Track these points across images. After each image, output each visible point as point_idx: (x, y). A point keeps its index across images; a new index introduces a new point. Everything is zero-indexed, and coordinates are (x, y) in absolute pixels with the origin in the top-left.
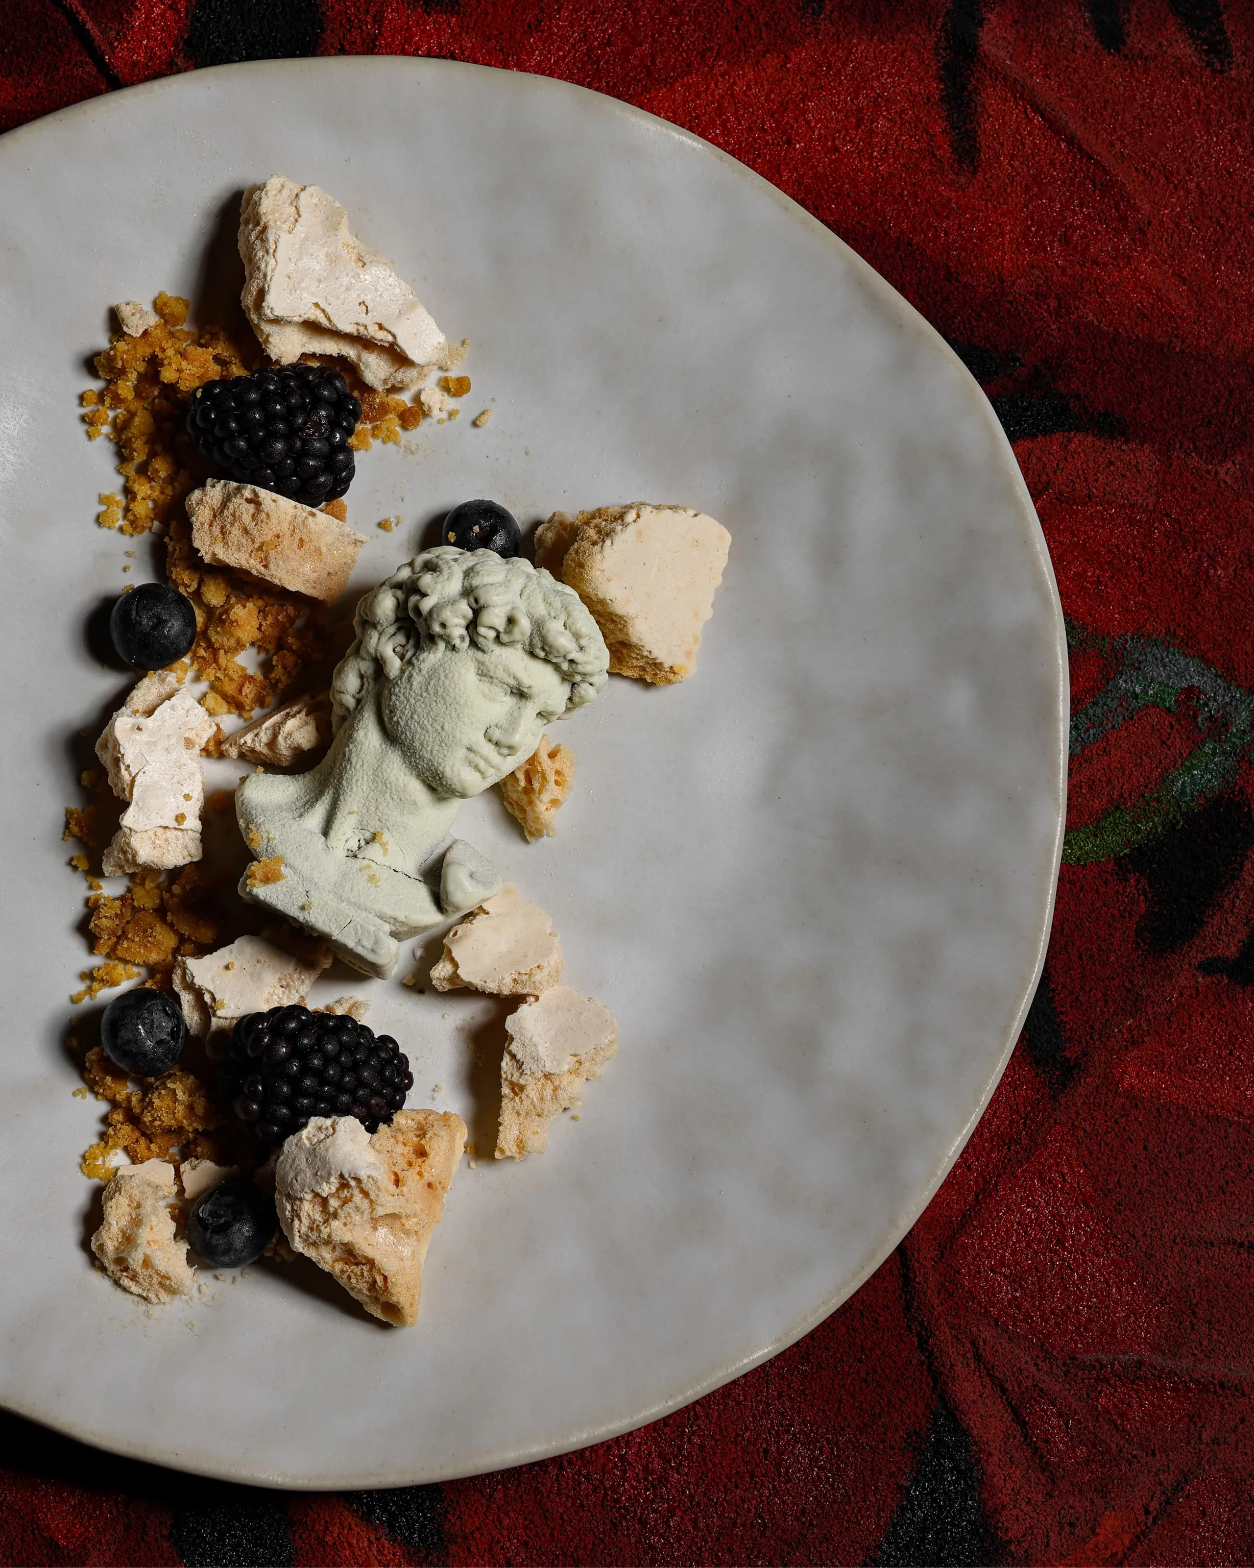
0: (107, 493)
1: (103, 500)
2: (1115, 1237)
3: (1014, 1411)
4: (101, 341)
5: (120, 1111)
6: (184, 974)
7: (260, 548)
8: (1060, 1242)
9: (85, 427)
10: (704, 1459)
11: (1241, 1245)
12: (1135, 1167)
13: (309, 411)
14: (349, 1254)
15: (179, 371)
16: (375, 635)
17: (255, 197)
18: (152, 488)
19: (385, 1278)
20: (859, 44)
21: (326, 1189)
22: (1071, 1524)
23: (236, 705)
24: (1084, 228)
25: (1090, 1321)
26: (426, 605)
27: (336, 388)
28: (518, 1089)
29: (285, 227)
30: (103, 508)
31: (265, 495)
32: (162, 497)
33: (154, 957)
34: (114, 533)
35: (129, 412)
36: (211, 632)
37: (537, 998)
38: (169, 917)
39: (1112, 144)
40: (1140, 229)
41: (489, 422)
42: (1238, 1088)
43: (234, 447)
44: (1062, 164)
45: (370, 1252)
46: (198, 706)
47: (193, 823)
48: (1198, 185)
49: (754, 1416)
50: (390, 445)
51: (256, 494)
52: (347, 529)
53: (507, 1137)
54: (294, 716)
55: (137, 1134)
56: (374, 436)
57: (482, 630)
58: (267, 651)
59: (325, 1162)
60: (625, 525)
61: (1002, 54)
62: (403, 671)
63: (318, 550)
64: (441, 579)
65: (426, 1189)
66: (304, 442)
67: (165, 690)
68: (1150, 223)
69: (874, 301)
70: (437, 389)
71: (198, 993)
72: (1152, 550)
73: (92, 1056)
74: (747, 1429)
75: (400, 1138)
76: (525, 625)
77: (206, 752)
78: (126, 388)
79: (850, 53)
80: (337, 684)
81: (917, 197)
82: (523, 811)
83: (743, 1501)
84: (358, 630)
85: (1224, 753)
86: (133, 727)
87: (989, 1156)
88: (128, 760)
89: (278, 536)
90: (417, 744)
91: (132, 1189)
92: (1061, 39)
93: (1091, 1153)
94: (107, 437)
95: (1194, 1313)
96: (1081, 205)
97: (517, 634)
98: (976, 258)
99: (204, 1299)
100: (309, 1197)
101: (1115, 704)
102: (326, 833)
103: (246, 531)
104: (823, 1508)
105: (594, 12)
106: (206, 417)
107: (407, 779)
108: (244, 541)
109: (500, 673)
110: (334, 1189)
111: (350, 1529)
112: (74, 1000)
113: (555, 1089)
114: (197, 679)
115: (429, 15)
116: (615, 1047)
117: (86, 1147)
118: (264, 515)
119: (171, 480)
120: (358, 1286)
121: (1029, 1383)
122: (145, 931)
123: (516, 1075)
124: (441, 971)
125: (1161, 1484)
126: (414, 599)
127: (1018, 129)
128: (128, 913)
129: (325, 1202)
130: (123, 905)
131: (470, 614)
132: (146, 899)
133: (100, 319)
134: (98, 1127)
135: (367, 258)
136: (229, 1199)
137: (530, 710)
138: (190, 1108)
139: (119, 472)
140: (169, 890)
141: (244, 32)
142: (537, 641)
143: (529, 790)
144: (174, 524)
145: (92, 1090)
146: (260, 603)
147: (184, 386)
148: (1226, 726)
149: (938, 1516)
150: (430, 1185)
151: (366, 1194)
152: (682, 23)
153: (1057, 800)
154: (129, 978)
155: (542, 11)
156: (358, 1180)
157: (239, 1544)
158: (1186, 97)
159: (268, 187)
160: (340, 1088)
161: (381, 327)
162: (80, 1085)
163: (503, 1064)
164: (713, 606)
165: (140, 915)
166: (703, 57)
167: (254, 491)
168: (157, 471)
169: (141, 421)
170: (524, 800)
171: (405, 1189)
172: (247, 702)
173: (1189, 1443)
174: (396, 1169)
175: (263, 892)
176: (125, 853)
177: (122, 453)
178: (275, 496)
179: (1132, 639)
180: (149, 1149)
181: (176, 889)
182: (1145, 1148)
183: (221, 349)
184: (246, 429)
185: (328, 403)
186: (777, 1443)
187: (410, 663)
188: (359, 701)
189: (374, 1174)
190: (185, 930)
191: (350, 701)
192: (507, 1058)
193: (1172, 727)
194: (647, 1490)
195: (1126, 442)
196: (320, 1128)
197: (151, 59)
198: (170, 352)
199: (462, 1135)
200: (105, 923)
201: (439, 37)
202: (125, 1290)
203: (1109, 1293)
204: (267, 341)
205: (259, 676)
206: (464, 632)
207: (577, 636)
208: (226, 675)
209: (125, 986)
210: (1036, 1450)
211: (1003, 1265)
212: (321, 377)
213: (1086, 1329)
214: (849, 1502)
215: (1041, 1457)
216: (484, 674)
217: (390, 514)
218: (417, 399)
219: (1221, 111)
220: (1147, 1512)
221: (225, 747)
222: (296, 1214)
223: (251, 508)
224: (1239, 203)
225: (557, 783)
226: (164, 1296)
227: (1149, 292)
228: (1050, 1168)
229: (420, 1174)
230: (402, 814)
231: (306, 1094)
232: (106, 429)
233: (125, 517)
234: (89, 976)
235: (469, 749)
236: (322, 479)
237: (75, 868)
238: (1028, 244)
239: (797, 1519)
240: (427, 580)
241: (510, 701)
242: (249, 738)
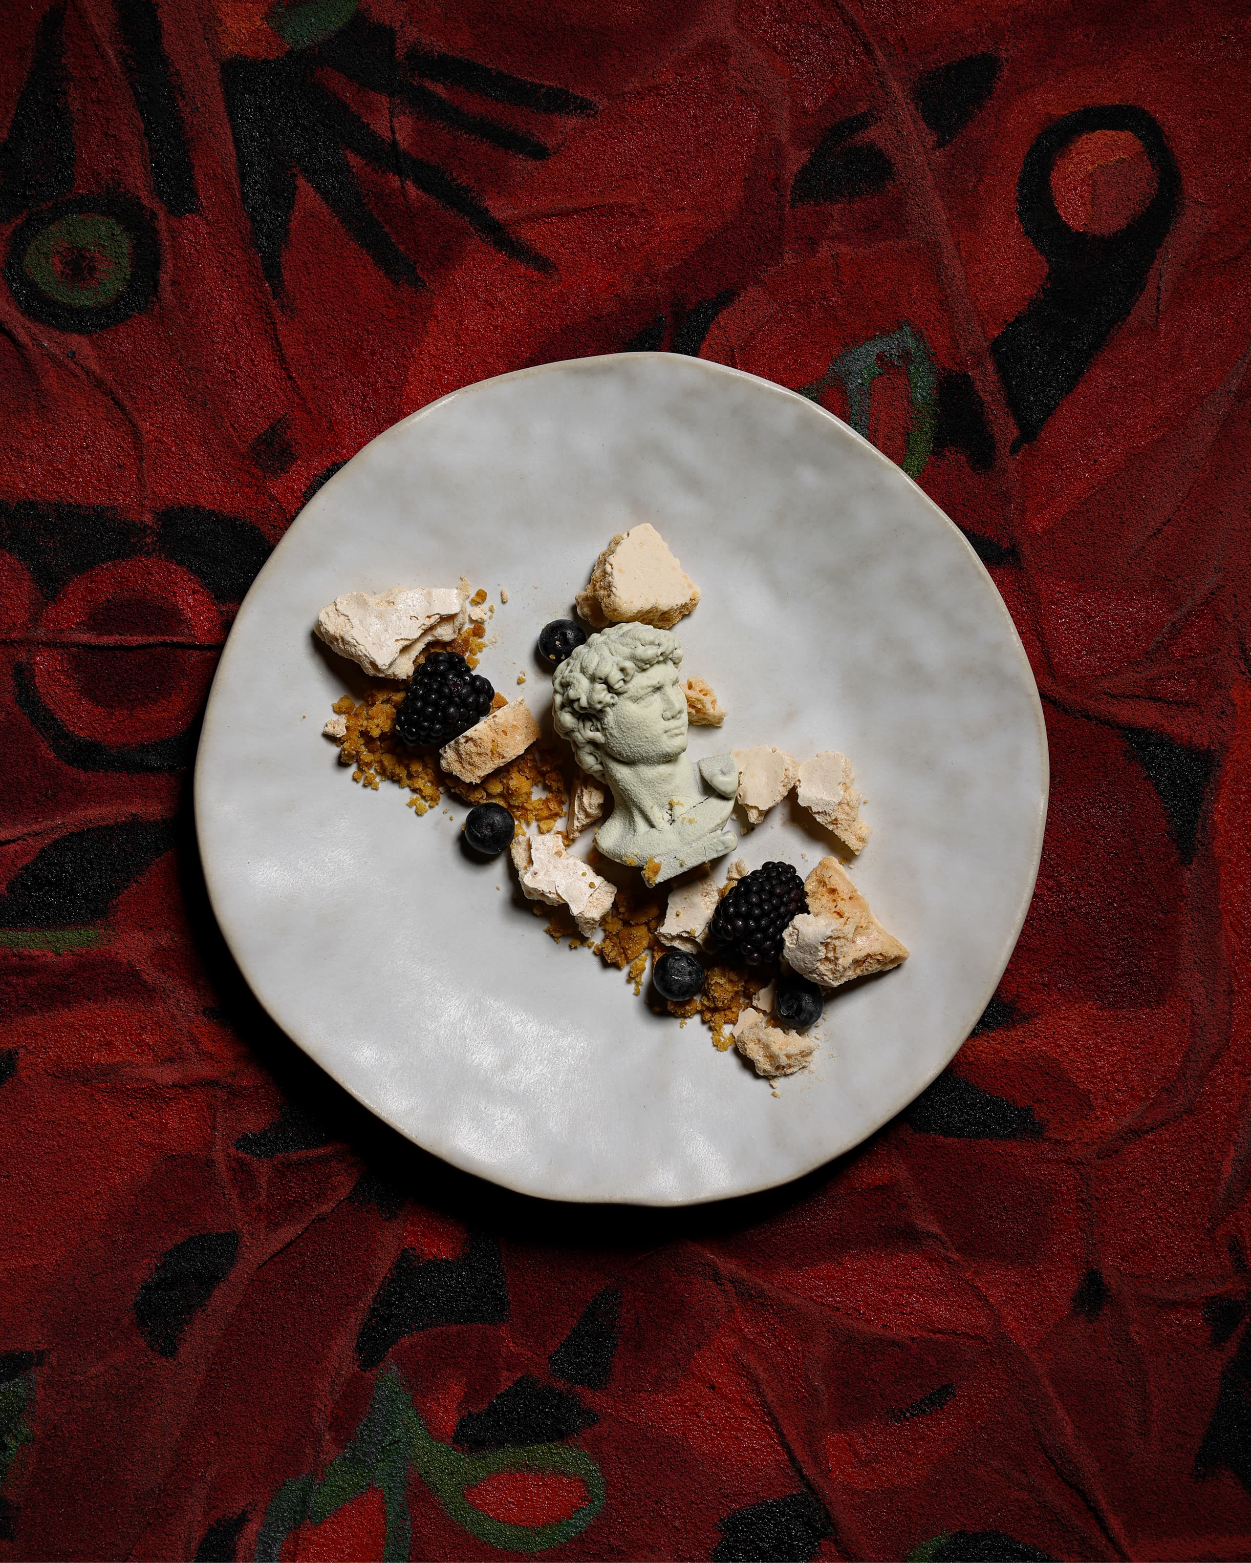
0: (409, 800)
1: (410, 805)
2: (1106, 589)
3: (1150, 699)
4: (335, 750)
5: (706, 1012)
6: (665, 937)
7: (493, 753)
8: (1090, 617)
9: (369, 788)
10: (1064, 858)
11: (1155, 534)
12: (1081, 555)
13: (444, 683)
14: (857, 963)
15: (378, 726)
16: (577, 734)
17: (323, 630)
18: (422, 778)
19: (881, 954)
20: (454, 277)
21: (822, 954)
22: (1222, 713)
23: (555, 816)
24: (622, 236)
25: (1136, 631)
26: (584, 702)
27: (443, 661)
28: (835, 822)
29: (348, 628)
30: (414, 807)
31: (469, 733)
32: (430, 776)
33: (645, 943)
34: (430, 811)
35: (377, 762)
36: (512, 803)
37: (799, 781)
38: (633, 923)
39: (593, 193)
40: (643, 210)
41: (508, 594)
42: (1080, 479)
43: (437, 731)
44: (584, 224)
45: (863, 954)
46: (543, 837)
47: (598, 881)
48: (642, 166)
49: (1062, 821)
50: (484, 650)
51: (466, 737)
52: (512, 704)
53: (852, 842)
54: (582, 795)
55: (722, 1013)
56: (475, 654)
57: (616, 687)
58: (540, 782)
59: (808, 945)
60: (611, 575)
61: (510, 212)
62: (605, 735)
63: (514, 726)
64: (576, 686)
65: (851, 901)
66: (459, 696)
67: (524, 845)
68: (643, 204)
69: (589, 372)
70: (474, 608)
71: (679, 937)
72: (799, 323)
73: (670, 1007)
74: (1065, 828)
75: (819, 896)
76: (629, 665)
77: (567, 846)
78: (366, 756)
79: (455, 285)
80: (585, 767)
81: (548, 306)
82: (704, 719)
83: (1097, 855)
84: (568, 739)
85: (920, 364)
86: (533, 877)
87: (1024, 620)
88: (546, 890)
89: (493, 741)
90: (644, 755)
91: (748, 1037)
92: (523, 178)
93: (1059, 571)
94: (382, 781)
95: (1169, 580)
96: (610, 230)
97: (630, 672)
98: (598, 300)
99: (823, 1040)
100: (819, 964)
101: (858, 397)
102: (652, 826)
103: (480, 754)
104: (1128, 821)
105: (345, 392)
106: (412, 734)
107: (656, 770)
108: (483, 759)
109: (642, 692)
110: (824, 951)
111: (974, 1046)
112: (637, 994)
113: (848, 805)
114: (528, 824)
115: (288, 472)
116: (848, 760)
117: (711, 1041)
118: (479, 741)
119: (425, 766)
120: (875, 968)
121: (1144, 682)
122: (630, 939)
123: (828, 818)
124: (753, 816)
125: (1235, 657)
126: (576, 705)
127: (551, 232)
128: (615, 939)
129: (827, 959)
130: (610, 939)
131: (604, 686)
132: (616, 926)
133: (323, 742)
134: (705, 1028)
135: (391, 599)
136: (787, 996)
137: (669, 690)
138: (730, 981)
139: (402, 788)
140: (620, 913)
141: (232, 567)
142: (640, 664)
143: (698, 711)
144: (447, 781)
145: (685, 1018)
146: (516, 769)
147: (387, 729)
148: (908, 353)
149: (1172, 770)
150: (850, 898)
151: (839, 938)
152: (381, 355)
153: (891, 469)
154: (645, 960)
155: (326, 416)
156: (830, 937)
157: (943, 1102)
158: (596, 139)
159: (323, 621)
160: (776, 908)
161: (429, 617)
162: (679, 1021)
163: (818, 820)
164: (675, 556)
165: (621, 935)
166: (405, 356)
167: (464, 737)
168: (417, 771)
169: (387, 761)
170: (701, 716)
171: (846, 914)
172: (558, 810)
173: (1227, 629)
174: (833, 910)
175: (659, 879)
176: (588, 923)
177: (395, 780)
178: (473, 728)
179: (834, 365)
180: (733, 1012)
181: (622, 910)
182: (1076, 544)
183: (381, 697)
184: (432, 719)
185: (447, 671)
186: (1082, 819)
187: (603, 729)
188: (601, 763)
189: (833, 928)
190: (644, 920)
191: (599, 767)
192: (816, 816)
193: (889, 379)
194: (1058, 896)
195: (739, 296)
196: (791, 935)
197: (212, 621)
198: (365, 723)
199: (834, 861)
200: (613, 954)
201: (302, 475)
202: (791, 1074)
203: (1130, 612)
204: (395, 675)
205: (550, 796)
206: (610, 695)
207: (652, 643)
208: (538, 810)
209: (648, 965)
210: (1176, 703)
211: (1080, 652)
212: (432, 664)
213: (1139, 636)
214: (1135, 807)
215: (1181, 702)
216: (636, 700)
217: (517, 675)
218: (471, 621)
219: (614, 127)
220: (1244, 673)
221: (571, 837)
222: (821, 975)
223: (470, 743)
224: (665, 153)
225: (705, 695)
226: (809, 1059)
227: (676, 230)
228: (1051, 595)
229: (842, 899)
230: (670, 784)
231: (768, 928)
232: (378, 779)
233: (426, 801)
234: (630, 979)
235: (666, 732)
236: (481, 700)
237: (575, 948)
238: (610, 270)
239: (1124, 837)
240: (572, 693)
241: (657, 696)
242: (576, 824)
